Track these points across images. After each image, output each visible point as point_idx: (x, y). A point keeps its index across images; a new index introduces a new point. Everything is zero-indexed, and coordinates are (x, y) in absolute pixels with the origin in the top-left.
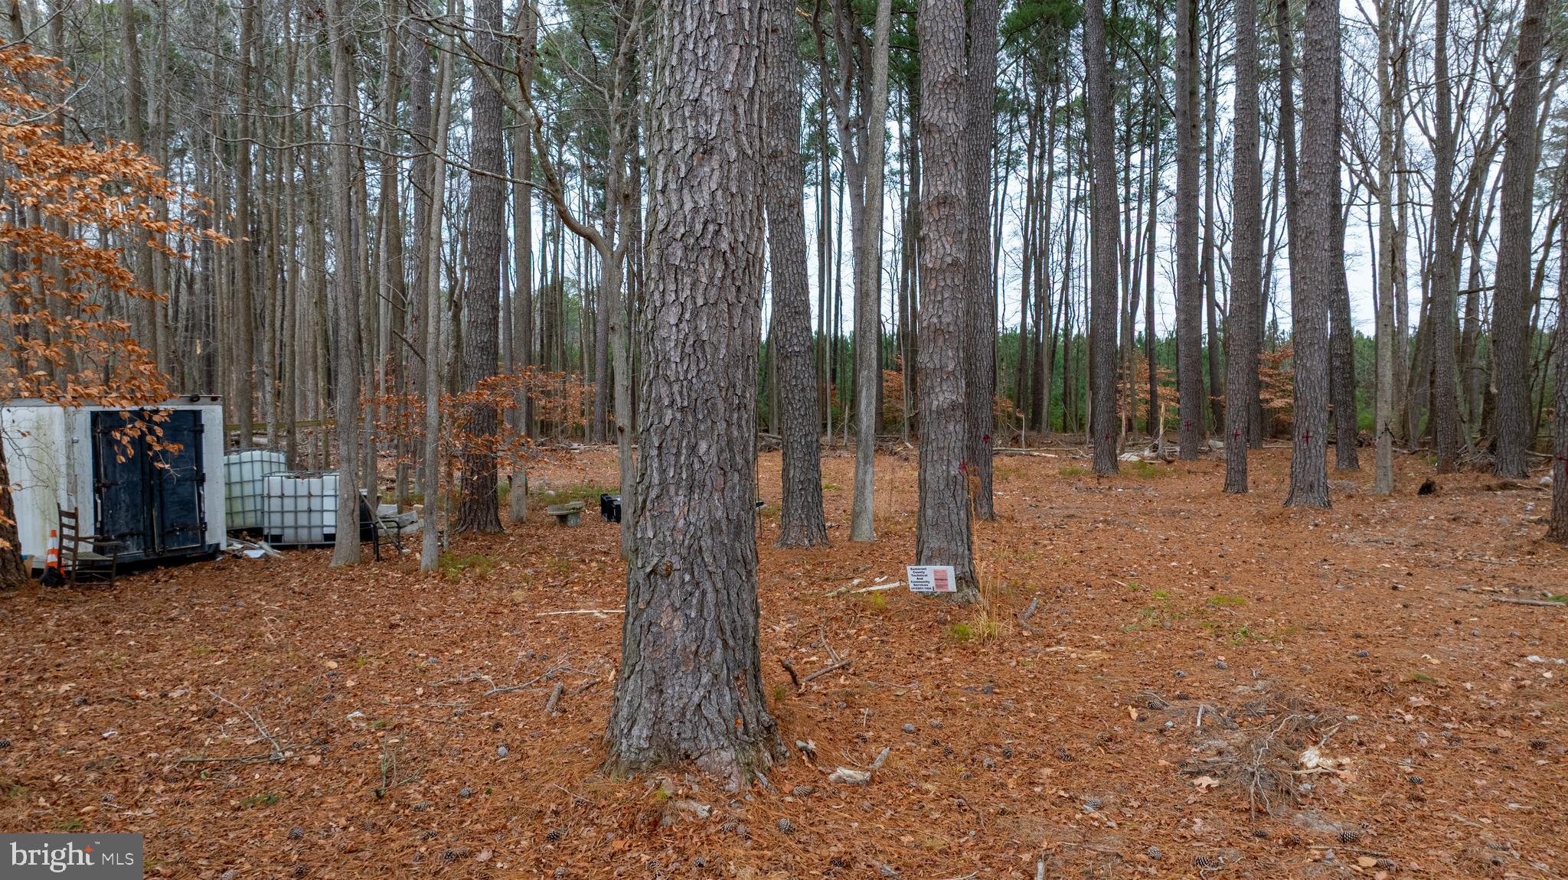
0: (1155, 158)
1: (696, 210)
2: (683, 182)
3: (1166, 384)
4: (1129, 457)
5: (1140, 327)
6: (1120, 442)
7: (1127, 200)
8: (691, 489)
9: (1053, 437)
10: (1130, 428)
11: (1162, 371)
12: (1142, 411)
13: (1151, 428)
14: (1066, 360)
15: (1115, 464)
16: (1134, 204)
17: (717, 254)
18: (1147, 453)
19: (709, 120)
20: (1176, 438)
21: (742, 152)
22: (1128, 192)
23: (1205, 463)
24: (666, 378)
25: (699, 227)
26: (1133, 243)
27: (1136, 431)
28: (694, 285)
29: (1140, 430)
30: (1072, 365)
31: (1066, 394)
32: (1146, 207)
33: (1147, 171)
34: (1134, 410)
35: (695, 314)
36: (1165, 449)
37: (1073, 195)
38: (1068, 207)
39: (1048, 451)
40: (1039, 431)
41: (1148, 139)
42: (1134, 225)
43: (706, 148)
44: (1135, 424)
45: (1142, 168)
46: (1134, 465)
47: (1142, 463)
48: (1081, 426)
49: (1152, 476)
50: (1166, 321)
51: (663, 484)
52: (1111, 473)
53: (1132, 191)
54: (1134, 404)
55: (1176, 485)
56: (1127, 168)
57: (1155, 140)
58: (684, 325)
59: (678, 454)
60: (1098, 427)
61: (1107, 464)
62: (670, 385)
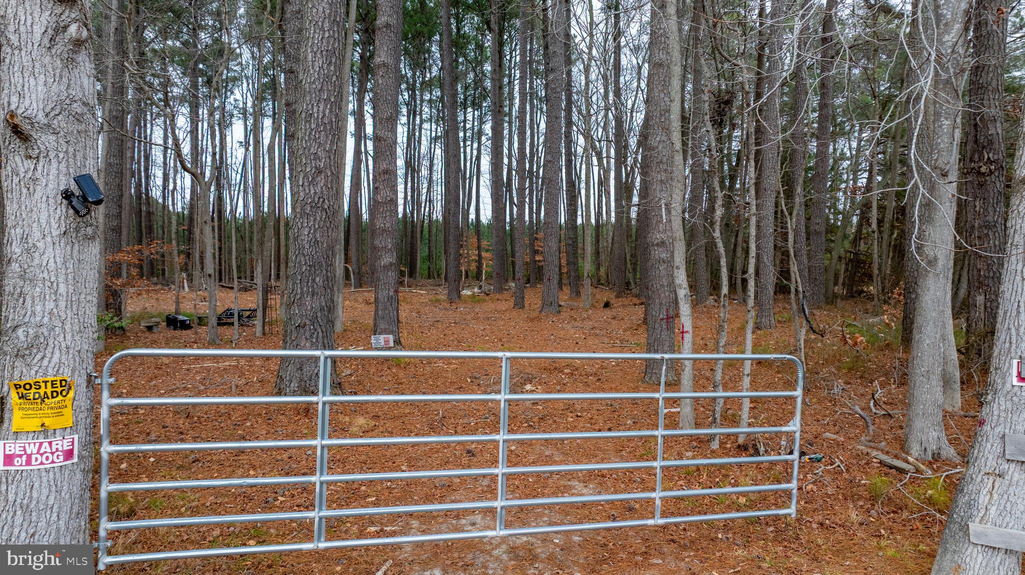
0: (481, 118)
1: (315, 193)
2: (310, 183)
3: (487, 251)
4: (466, 292)
5: (472, 216)
6: (461, 284)
7: (465, 141)
8: (313, 295)
9: (423, 281)
10: (467, 276)
11: (484, 243)
12: (473, 266)
13: (478, 276)
14: (430, 236)
15: (459, 296)
16: (469, 143)
17: (323, 209)
18: (476, 290)
19: (320, 161)
20: (492, 282)
21: (332, 173)
22: (465, 136)
23: (506, 295)
24: (303, 254)
25: (316, 200)
26: (468, 168)
27: (470, 278)
28: (315, 220)
29: (473, 278)
30: (433, 238)
31: (430, 256)
32: (475, 145)
33: (476, 124)
34: (469, 265)
35: (315, 231)
36: (486, 287)
37: (434, 134)
38: (431, 143)
39: (421, 290)
40: (415, 278)
41: (476, 105)
42: (469, 158)
43: (319, 171)
44: (470, 274)
45: (473, 121)
46: (469, 296)
47: (473, 295)
48: (439, 275)
49: (479, 301)
50: (486, 215)
51: (302, 293)
52: (457, 300)
53: (468, 135)
54: (469, 263)
55: (490, 306)
56: (465, 121)
57: (480, 107)
58: (311, 235)
59: (308, 282)
60: (450, 275)
61: (455, 296)
62: (305, 256)
